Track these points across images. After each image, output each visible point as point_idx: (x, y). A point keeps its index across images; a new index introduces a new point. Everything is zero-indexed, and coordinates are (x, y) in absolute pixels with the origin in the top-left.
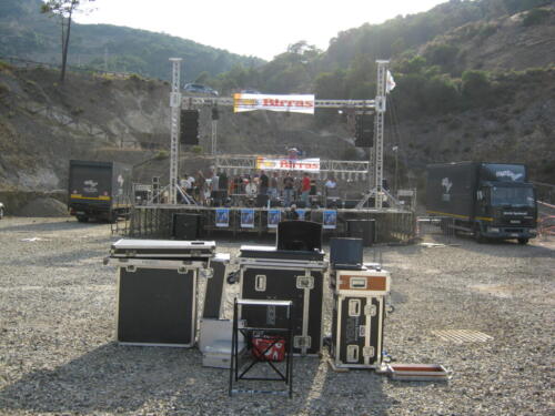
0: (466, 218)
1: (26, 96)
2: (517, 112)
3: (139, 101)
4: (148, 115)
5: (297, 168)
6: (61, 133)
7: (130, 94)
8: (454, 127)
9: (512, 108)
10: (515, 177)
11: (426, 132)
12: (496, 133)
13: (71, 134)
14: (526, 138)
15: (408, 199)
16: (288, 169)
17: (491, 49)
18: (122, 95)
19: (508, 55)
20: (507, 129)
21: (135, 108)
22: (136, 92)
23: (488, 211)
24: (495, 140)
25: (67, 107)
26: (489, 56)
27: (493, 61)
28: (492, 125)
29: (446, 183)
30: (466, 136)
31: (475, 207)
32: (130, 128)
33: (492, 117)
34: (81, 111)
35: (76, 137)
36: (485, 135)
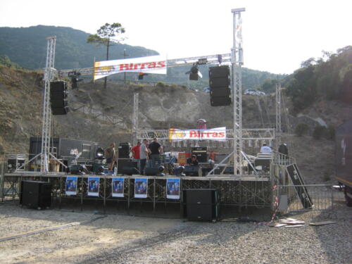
1: (75, 99)
3: (162, 100)
4: (166, 109)
5: (205, 137)
6: (92, 123)
7: (155, 96)
13: (99, 123)
16: (197, 138)
18: (149, 96)
21: (158, 104)
22: (161, 94)
25: (103, 105)
32: (148, 118)
34: (112, 108)
35: (102, 125)
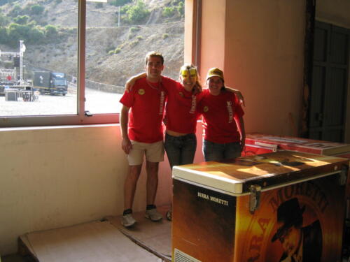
0: (47, 88)
2: (69, 46)
8: (42, 51)
9: (67, 44)
10: (61, 77)
11: (30, 52)
12: (60, 55)
14: (72, 58)
15: (30, 83)
17: (59, 11)
19: (67, 16)
20: (64, 54)
23: (54, 86)
24: (59, 58)
26: (58, 14)
27: (60, 18)
28: (58, 51)
29: (41, 77)
30: (48, 55)
31: (50, 85)
33: (58, 48)
36: (56, 55)
